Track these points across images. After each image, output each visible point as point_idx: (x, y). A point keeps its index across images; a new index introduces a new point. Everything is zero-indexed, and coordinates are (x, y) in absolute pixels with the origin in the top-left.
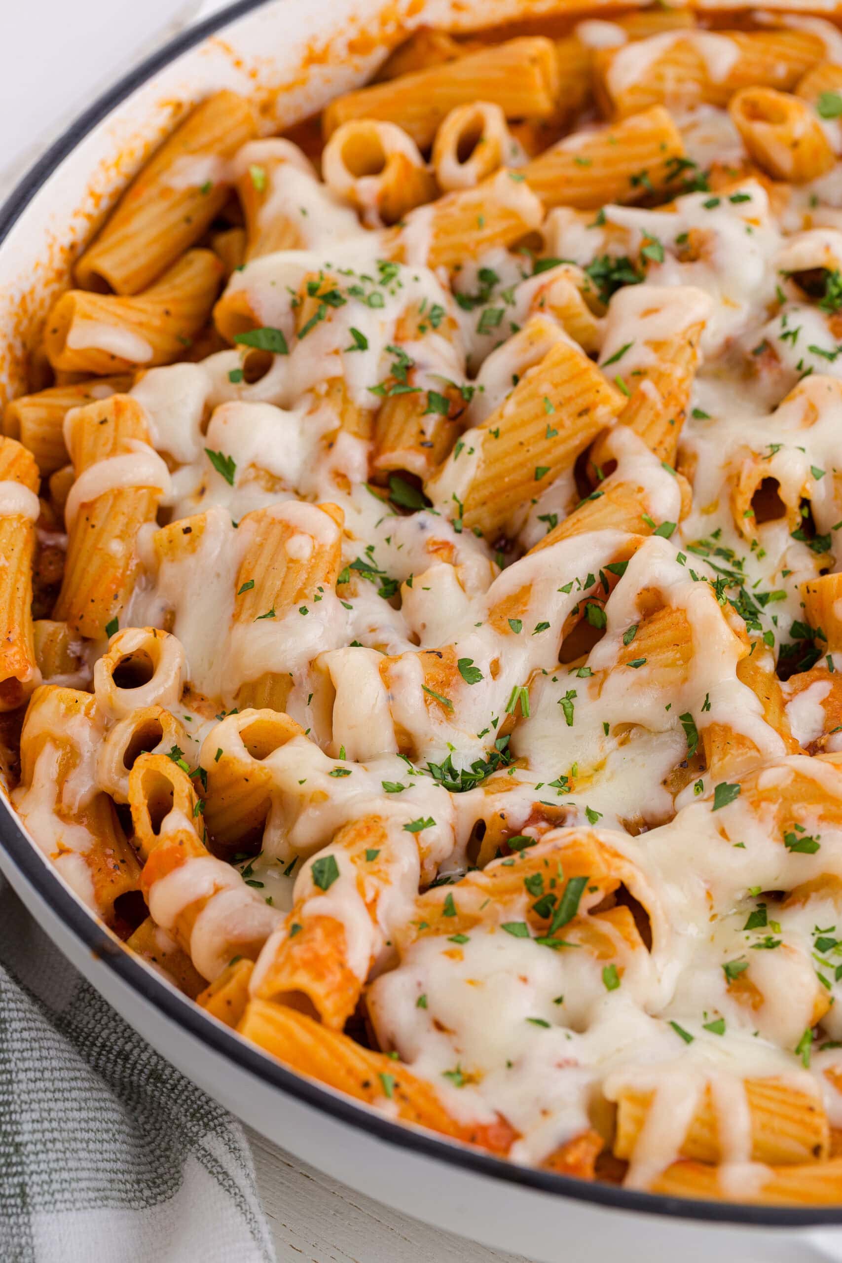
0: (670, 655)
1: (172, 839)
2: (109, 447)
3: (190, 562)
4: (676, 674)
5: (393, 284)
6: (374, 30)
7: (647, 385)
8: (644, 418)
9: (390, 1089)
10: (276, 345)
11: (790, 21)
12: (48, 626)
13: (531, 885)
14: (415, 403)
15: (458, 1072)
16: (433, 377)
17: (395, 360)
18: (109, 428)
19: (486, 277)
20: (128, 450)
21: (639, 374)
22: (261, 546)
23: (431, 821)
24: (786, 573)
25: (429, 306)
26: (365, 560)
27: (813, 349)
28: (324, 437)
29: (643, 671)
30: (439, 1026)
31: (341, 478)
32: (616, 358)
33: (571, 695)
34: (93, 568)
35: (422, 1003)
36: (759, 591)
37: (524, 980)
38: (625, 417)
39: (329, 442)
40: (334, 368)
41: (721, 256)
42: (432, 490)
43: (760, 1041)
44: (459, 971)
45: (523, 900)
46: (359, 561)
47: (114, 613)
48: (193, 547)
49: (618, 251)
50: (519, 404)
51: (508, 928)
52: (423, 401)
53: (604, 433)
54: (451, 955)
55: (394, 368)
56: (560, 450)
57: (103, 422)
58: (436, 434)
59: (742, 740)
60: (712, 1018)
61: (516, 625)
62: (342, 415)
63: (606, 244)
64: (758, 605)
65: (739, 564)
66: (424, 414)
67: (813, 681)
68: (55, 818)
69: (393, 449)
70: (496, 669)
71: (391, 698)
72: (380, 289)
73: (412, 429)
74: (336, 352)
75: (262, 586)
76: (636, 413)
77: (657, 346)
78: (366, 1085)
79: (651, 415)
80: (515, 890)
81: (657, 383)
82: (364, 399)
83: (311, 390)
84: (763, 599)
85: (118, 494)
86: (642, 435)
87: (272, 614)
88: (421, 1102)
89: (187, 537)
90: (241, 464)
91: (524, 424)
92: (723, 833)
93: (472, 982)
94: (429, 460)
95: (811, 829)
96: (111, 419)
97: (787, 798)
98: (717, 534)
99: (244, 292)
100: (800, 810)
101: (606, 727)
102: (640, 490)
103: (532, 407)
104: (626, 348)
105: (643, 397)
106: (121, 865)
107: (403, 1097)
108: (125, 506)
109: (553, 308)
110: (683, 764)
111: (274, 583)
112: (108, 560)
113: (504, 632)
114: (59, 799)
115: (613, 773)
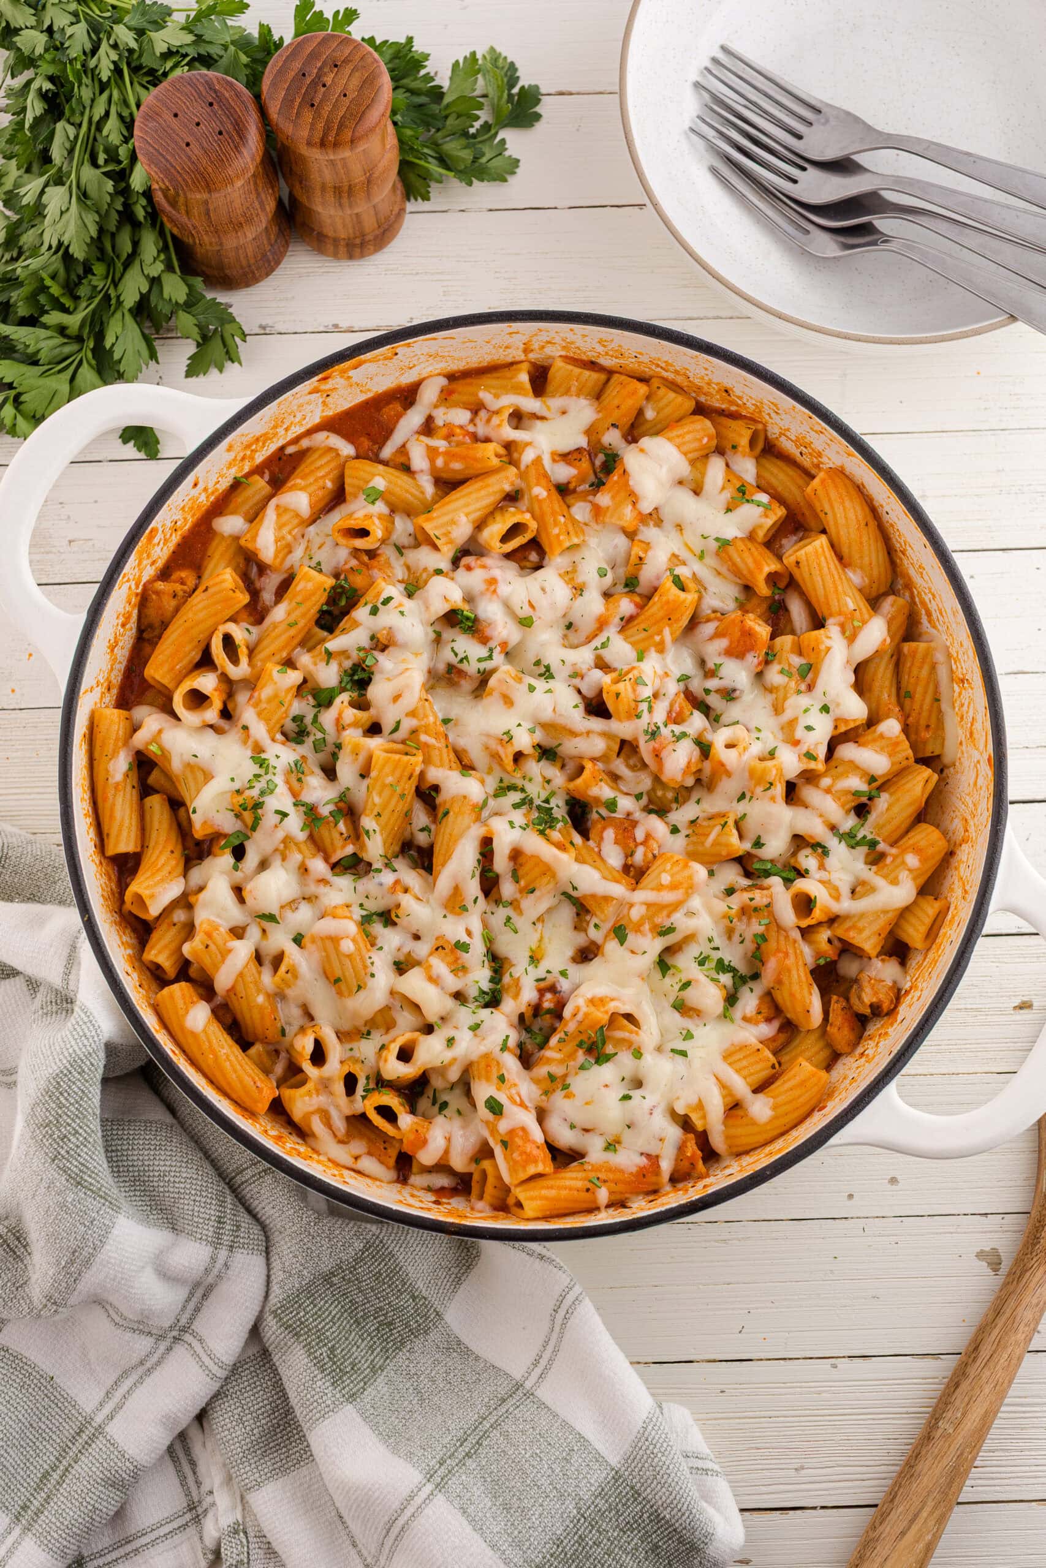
0: (545, 880)
1: (411, 1131)
2: (219, 956)
3: (300, 983)
4: (551, 886)
5: (271, 770)
6: (128, 608)
7: (424, 738)
8: (435, 758)
9: (596, 1182)
10: (242, 838)
11: (305, 443)
12: (253, 1051)
13: (580, 1045)
14: (328, 823)
15: (610, 1144)
16: (327, 803)
17: (303, 809)
18: (212, 947)
19: (298, 719)
20: (230, 951)
21: (414, 732)
22: (328, 956)
23: (507, 1037)
24: (548, 782)
25: (293, 765)
26: (364, 913)
27: (480, 660)
28: (299, 868)
29: (537, 893)
30: (586, 1130)
31: (323, 881)
32: (396, 729)
33: (509, 919)
34: (256, 1016)
35: (572, 1127)
36: (543, 798)
37: (606, 1086)
38: (427, 761)
39: (304, 870)
40: (280, 834)
41: (400, 637)
42: (366, 857)
43: (708, 1027)
44: (578, 1102)
45: (580, 1053)
46: (362, 917)
47: (279, 1025)
48: (296, 976)
49: (348, 664)
50: (380, 794)
51: (582, 1068)
52: (331, 819)
53: (422, 775)
54: (567, 1096)
55: (305, 813)
56: (409, 798)
57: (207, 947)
58: (347, 830)
59: (607, 899)
60: (684, 1032)
61: (464, 909)
62: (300, 851)
63: (340, 665)
64: (547, 805)
65: (523, 790)
66: (336, 825)
67: (602, 832)
68: (341, 1146)
69: (335, 851)
70: (469, 933)
71: (442, 989)
72: (268, 777)
73: (336, 835)
74: (276, 826)
75: (344, 976)
76: (429, 756)
77: (412, 714)
78: (588, 1190)
79: (437, 752)
80: (576, 1051)
81: (426, 733)
82: (301, 836)
83: (276, 850)
84: (547, 801)
85: (241, 975)
86: (442, 766)
87: (359, 988)
88: (611, 1176)
89: (289, 975)
90: (275, 910)
91: (388, 802)
92: (633, 952)
93: (587, 1103)
94: (354, 844)
95: (667, 924)
96: (209, 943)
97: (649, 917)
98: (501, 781)
99: (205, 822)
100: (658, 920)
101: (534, 923)
102: (465, 797)
103: (387, 793)
104: (398, 723)
105: (426, 745)
106: (387, 1145)
107: (605, 1181)
108: (249, 979)
109: (349, 725)
110: (578, 914)
111: (349, 973)
112: (261, 1008)
113: (459, 914)
114: (335, 1136)
115: (550, 940)
